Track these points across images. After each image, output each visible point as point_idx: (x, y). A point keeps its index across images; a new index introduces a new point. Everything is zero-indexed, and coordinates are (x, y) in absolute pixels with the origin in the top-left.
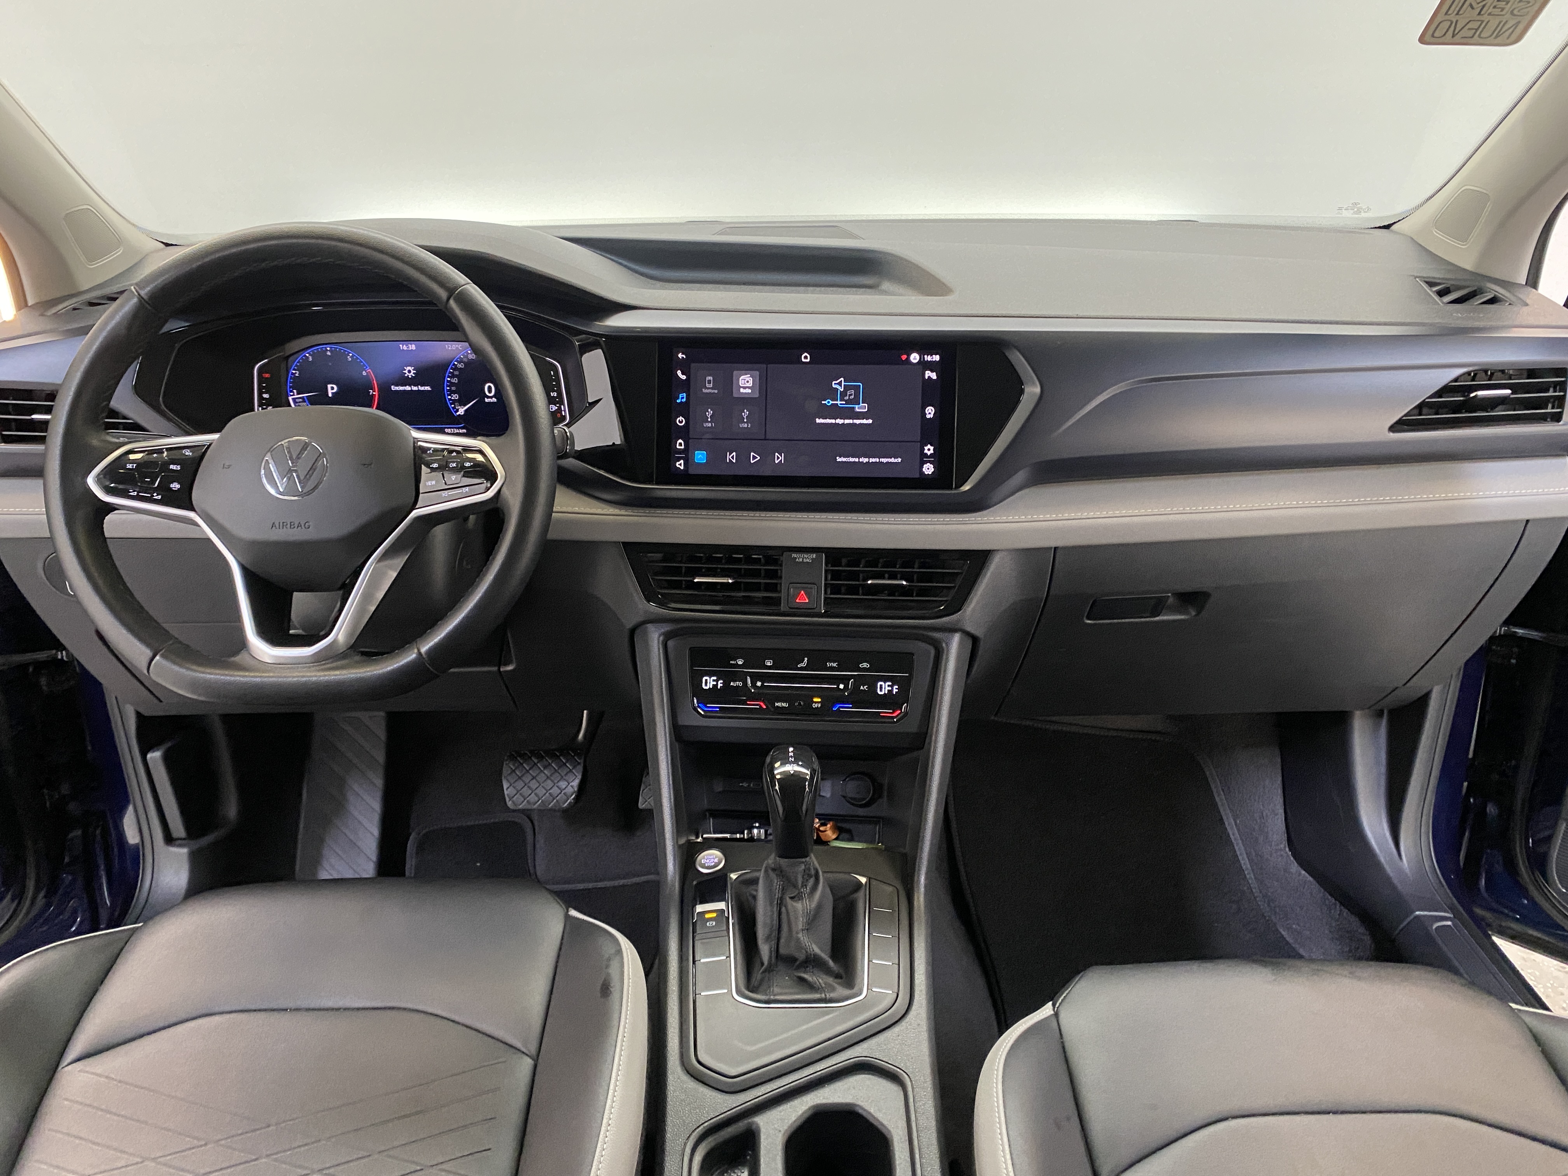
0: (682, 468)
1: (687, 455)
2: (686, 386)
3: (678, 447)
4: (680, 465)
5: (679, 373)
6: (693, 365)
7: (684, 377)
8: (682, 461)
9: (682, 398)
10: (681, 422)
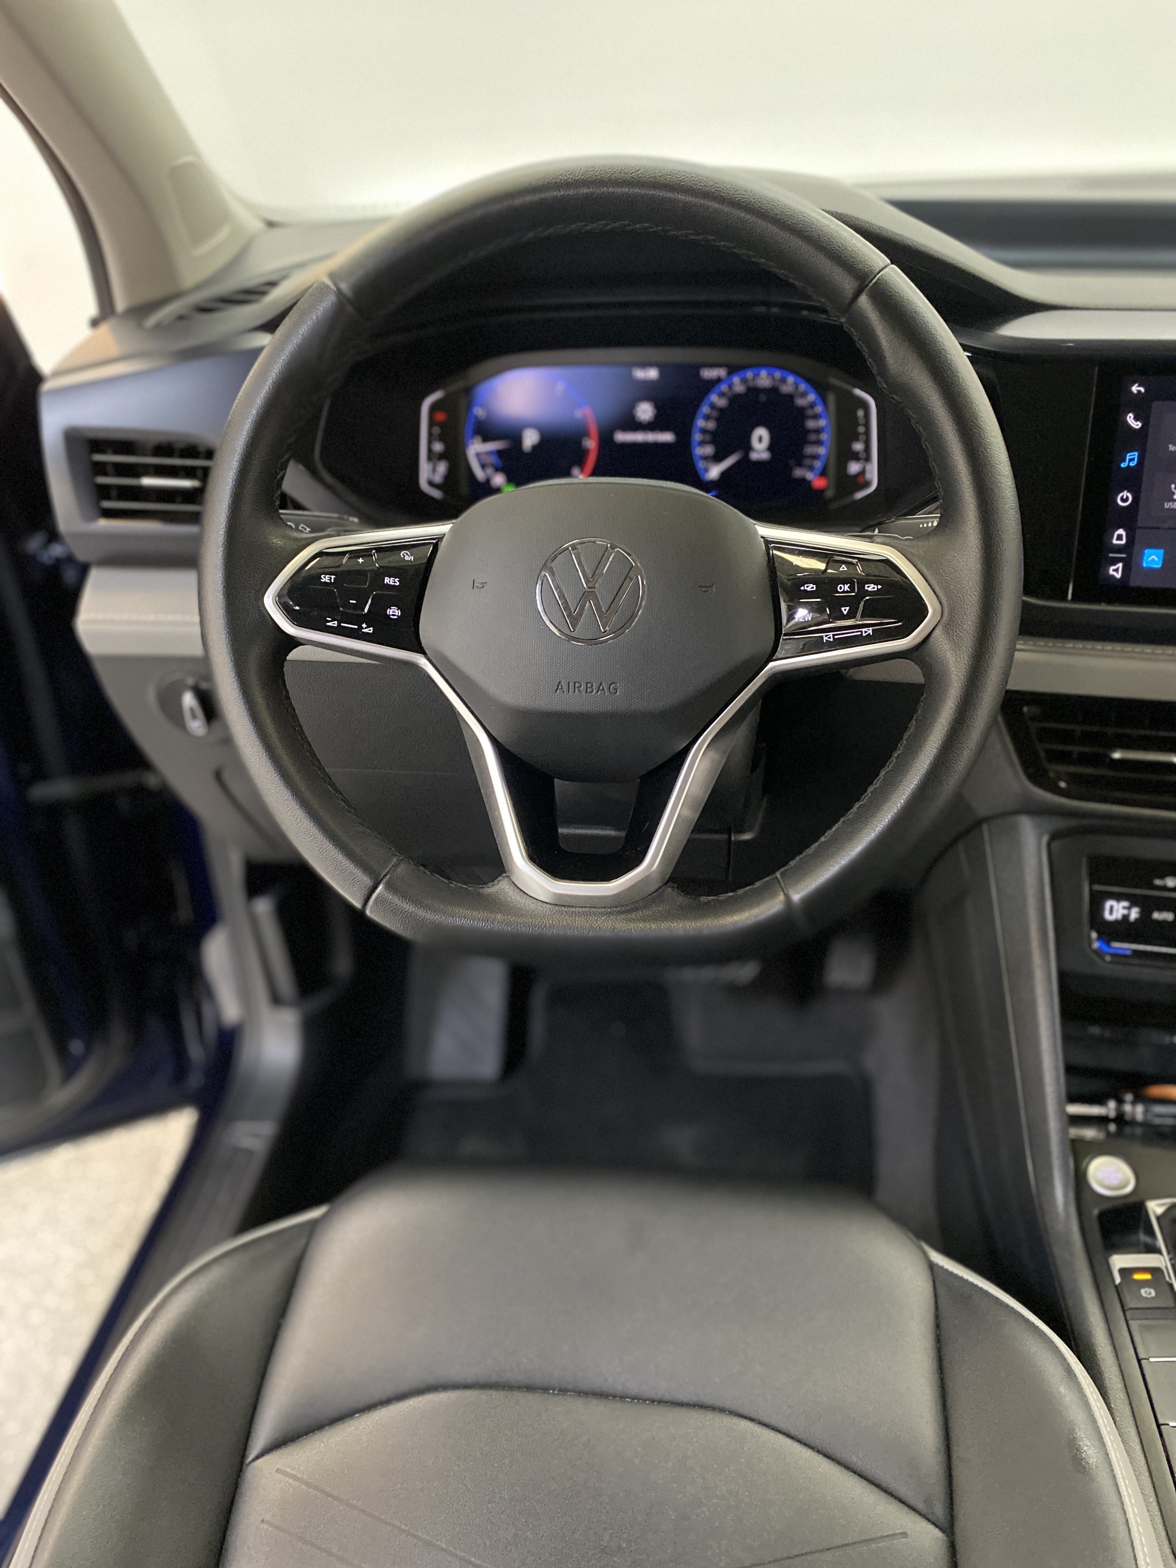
0: (1118, 576)
1: (1130, 555)
2: (1138, 440)
3: (1115, 542)
4: (1116, 570)
5: (1130, 419)
6: (1156, 405)
7: (1136, 425)
8: (1120, 565)
9: (1131, 459)
10: (1124, 500)
